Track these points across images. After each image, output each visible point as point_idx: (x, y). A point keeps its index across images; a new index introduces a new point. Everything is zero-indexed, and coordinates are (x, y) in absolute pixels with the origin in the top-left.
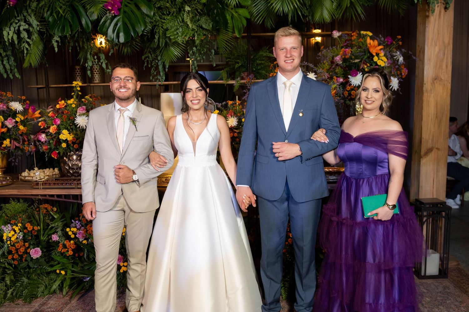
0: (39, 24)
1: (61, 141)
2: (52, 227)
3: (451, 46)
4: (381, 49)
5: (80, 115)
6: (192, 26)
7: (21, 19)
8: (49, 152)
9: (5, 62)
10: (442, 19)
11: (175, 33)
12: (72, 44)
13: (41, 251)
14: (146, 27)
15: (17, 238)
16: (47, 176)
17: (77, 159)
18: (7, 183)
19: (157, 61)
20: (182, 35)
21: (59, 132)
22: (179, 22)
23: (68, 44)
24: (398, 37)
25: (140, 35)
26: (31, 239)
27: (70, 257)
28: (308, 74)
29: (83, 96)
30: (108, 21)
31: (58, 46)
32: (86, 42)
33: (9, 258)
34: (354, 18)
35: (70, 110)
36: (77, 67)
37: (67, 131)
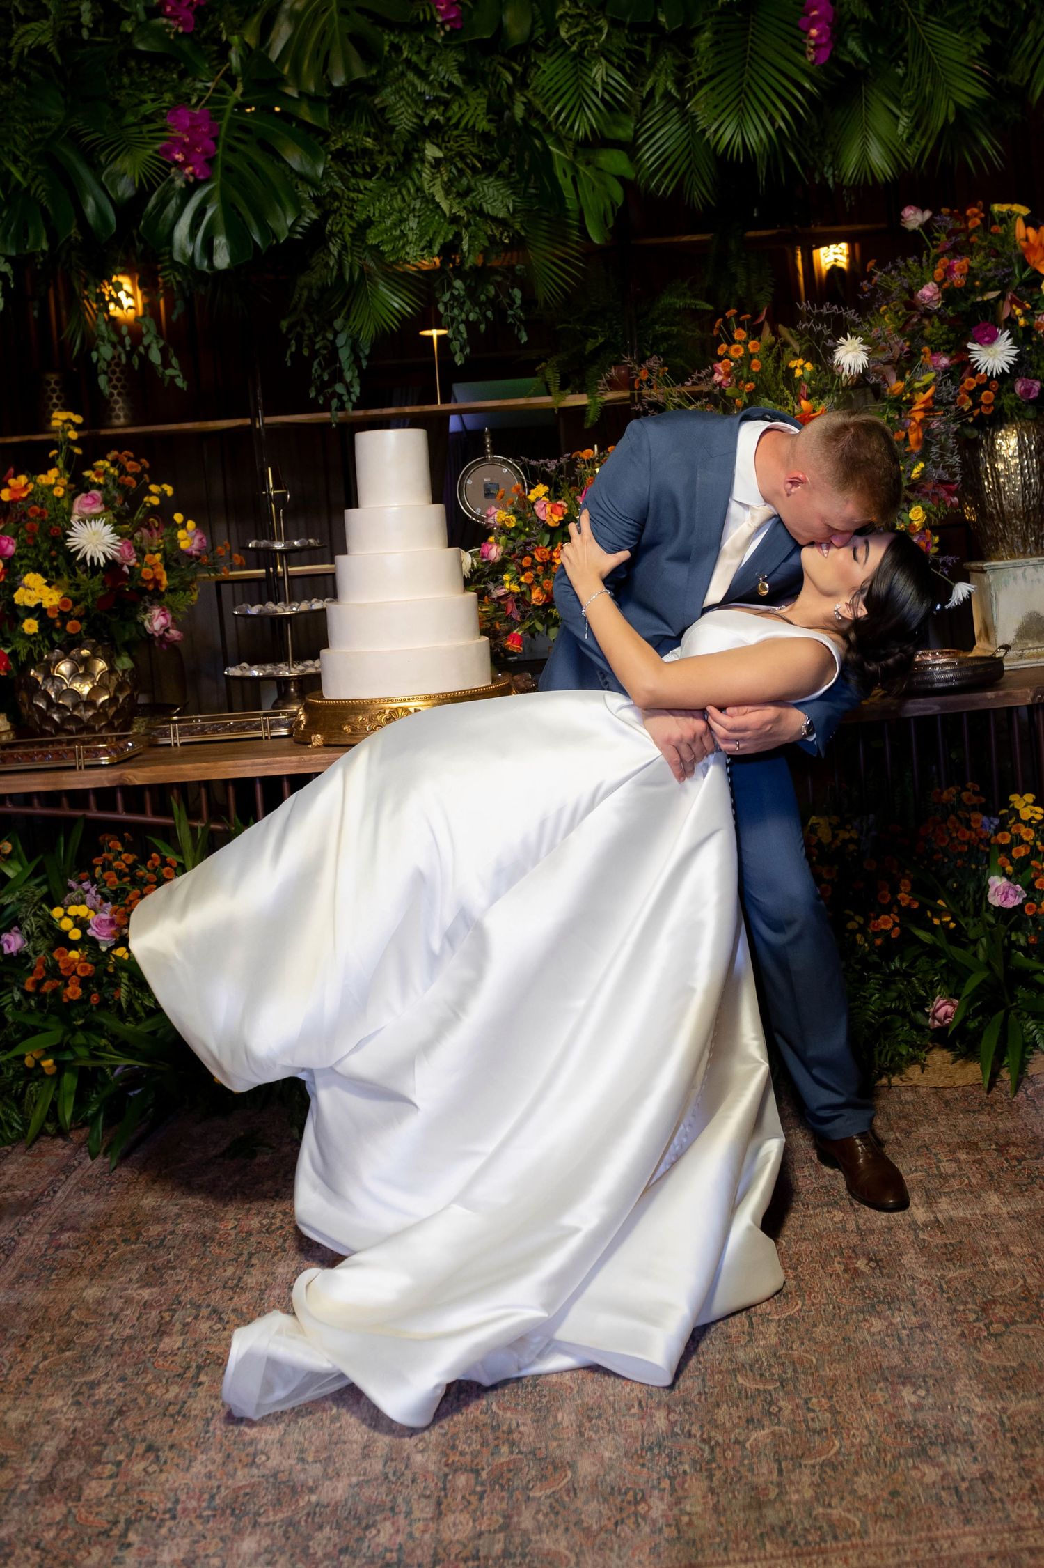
1: (21, 611)
5: (83, 521)
6: (451, 208)
11: (396, 233)
14: (300, 214)
17: (74, 674)
19: (330, 337)
20: (420, 238)
21: (11, 581)
22: (407, 198)
25: (281, 241)
27: (72, 1008)
28: (842, 340)
29: (87, 461)
30: (174, 205)
35: (49, 504)
36: (52, 378)
37: (38, 576)
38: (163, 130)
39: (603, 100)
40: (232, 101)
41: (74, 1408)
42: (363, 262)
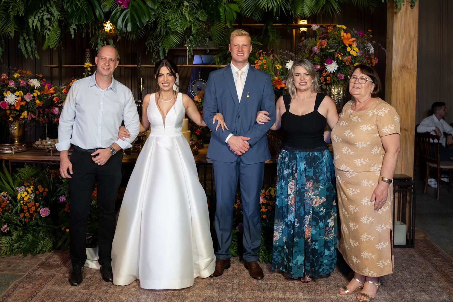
0: (59, 13)
2: (61, 190)
3: (417, 39)
4: (353, 41)
7: (45, 10)
9: (27, 45)
10: (408, 15)
12: (85, 31)
13: (49, 211)
14: (150, 18)
15: (29, 198)
18: (23, 150)
19: (158, 47)
23: (81, 31)
24: (369, 30)
25: (145, 25)
26: (41, 200)
28: (289, 61)
30: (119, 13)
31: (75, 33)
32: (98, 30)
33: (21, 216)
34: (331, 14)
36: (88, 50)
42: (167, 30)
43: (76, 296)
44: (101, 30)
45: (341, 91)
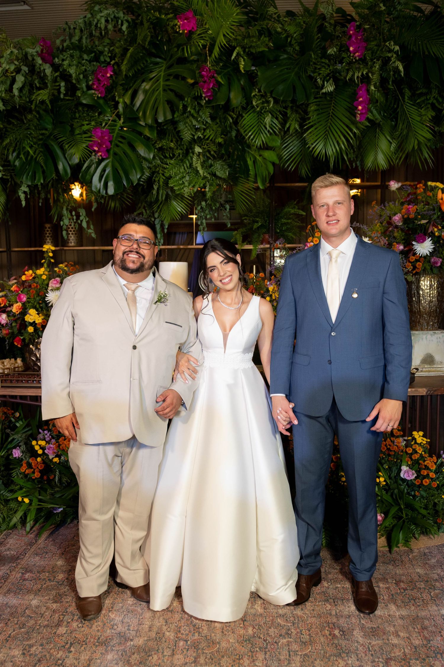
0: (2, 169)
1: (27, 324)
2: (13, 439)
5: (52, 290)
6: (204, 173)
8: (10, 338)
11: (181, 182)
12: (43, 195)
14: (143, 173)
16: (7, 369)
20: (189, 184)
21: (24, 312)
22: (186, 168)
23: (37, 195)
25: (134, 185)
27: (36, 481)
29: (56, 264)
30: (93, 167)
31: (26, 198)
32: (61, 194)
34: (420, 165)
35: (40, 282)
36: (48, 226)
37: (34, 310)
38: (90, 137)
39: (269, 131)
40: (119, 125)
41: (22, 656)
42: (167, 193)
43: (42, 615)
44: (68, 194)
45: (435, 284)
